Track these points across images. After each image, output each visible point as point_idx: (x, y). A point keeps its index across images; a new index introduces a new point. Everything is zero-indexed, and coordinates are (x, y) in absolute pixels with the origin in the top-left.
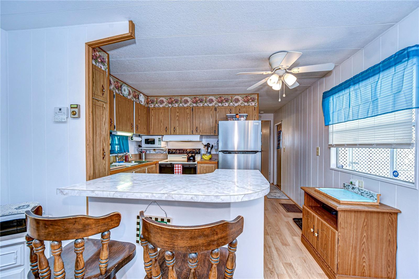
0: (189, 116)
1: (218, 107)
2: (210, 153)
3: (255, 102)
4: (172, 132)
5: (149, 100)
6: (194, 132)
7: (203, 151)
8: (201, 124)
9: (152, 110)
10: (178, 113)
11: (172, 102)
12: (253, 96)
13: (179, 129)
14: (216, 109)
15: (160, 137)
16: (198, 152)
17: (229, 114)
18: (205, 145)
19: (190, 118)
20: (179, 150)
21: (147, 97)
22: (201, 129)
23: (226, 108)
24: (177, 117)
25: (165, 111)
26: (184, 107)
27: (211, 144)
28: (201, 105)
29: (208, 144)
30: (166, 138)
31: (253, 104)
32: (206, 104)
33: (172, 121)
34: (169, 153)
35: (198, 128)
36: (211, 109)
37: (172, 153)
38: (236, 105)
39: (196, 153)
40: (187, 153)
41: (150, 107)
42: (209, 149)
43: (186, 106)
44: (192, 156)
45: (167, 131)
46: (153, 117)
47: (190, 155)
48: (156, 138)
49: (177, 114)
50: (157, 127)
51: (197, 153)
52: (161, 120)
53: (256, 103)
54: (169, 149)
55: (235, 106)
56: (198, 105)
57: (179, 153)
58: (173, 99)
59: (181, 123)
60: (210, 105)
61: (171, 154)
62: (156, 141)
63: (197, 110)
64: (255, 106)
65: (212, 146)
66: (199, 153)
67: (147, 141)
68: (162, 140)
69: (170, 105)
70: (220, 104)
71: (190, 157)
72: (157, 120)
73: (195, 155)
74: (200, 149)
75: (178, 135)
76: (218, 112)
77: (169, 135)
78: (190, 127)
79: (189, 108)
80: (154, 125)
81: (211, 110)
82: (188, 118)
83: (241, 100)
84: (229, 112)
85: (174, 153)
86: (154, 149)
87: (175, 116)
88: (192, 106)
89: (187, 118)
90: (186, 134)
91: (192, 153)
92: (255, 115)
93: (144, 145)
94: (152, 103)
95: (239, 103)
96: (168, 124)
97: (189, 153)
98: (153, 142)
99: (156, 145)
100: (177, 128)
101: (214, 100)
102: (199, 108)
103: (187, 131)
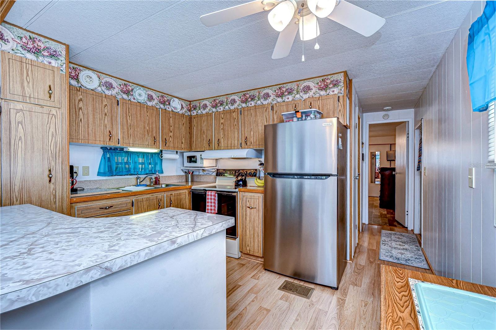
0: (236, 123)
1: (276, 104)
3: (339, 88)
4: (216, 146)
5: (192, 106)
8: (252, 133)
9: (194, 118)
10: (223, 119)
11: (216, 104)
12: (335, 77)
13: (224, 141)
19: (238, 124)
21: (189, 102)
22: (252, 140)
24: (222, 125)
25: (207, 118)
26: (230, 110)
28: (253, 104)
31: (336, 90)
32: (259, 102)
33: (216, 131)
34: (217, 174)
35: (248, 139)
38: (305, 96)
43: (233, 108)
44: (241, 180)
45: (210, 146)
46: (195, 128)
47: (239, 178)
48: (198, 155)
49: (222, 121)
50: (199, 140)
52: (204, 131)
53: (341, 90)
55: (303, 99)
56: (249, 104)
58: (218, 101)
59: (226, 133)
60: (265, 103)
62: (199, 159)
63: (246, 113)
64: (340, 95)
69: (214, 110)
70: (279, 99)
71: (239, 181)
72: (199, 132)
73: (245, 178)
75: (223, 149)
76: (276, 112)
77: (212, 150)
78: (238, 137)
79: (236, 110)
80: (196, 138)
81: (266, 111)
82: (236, 125)
83: (313, 88)
84: (292, 110)
87: (219, 124)
88: (240, 107)
89: (234, 125)
90: (233, 148)
91: (242, 176)
92: (340, 110)
93: (185, 164)
94: (195, 109)
95: (311, 93)
96: (212, 136)
97: (238, 175)
99: (199, 164)
100: (222, 140)
101: (270, 94)
102: (249, 109)
103: (234, 145)
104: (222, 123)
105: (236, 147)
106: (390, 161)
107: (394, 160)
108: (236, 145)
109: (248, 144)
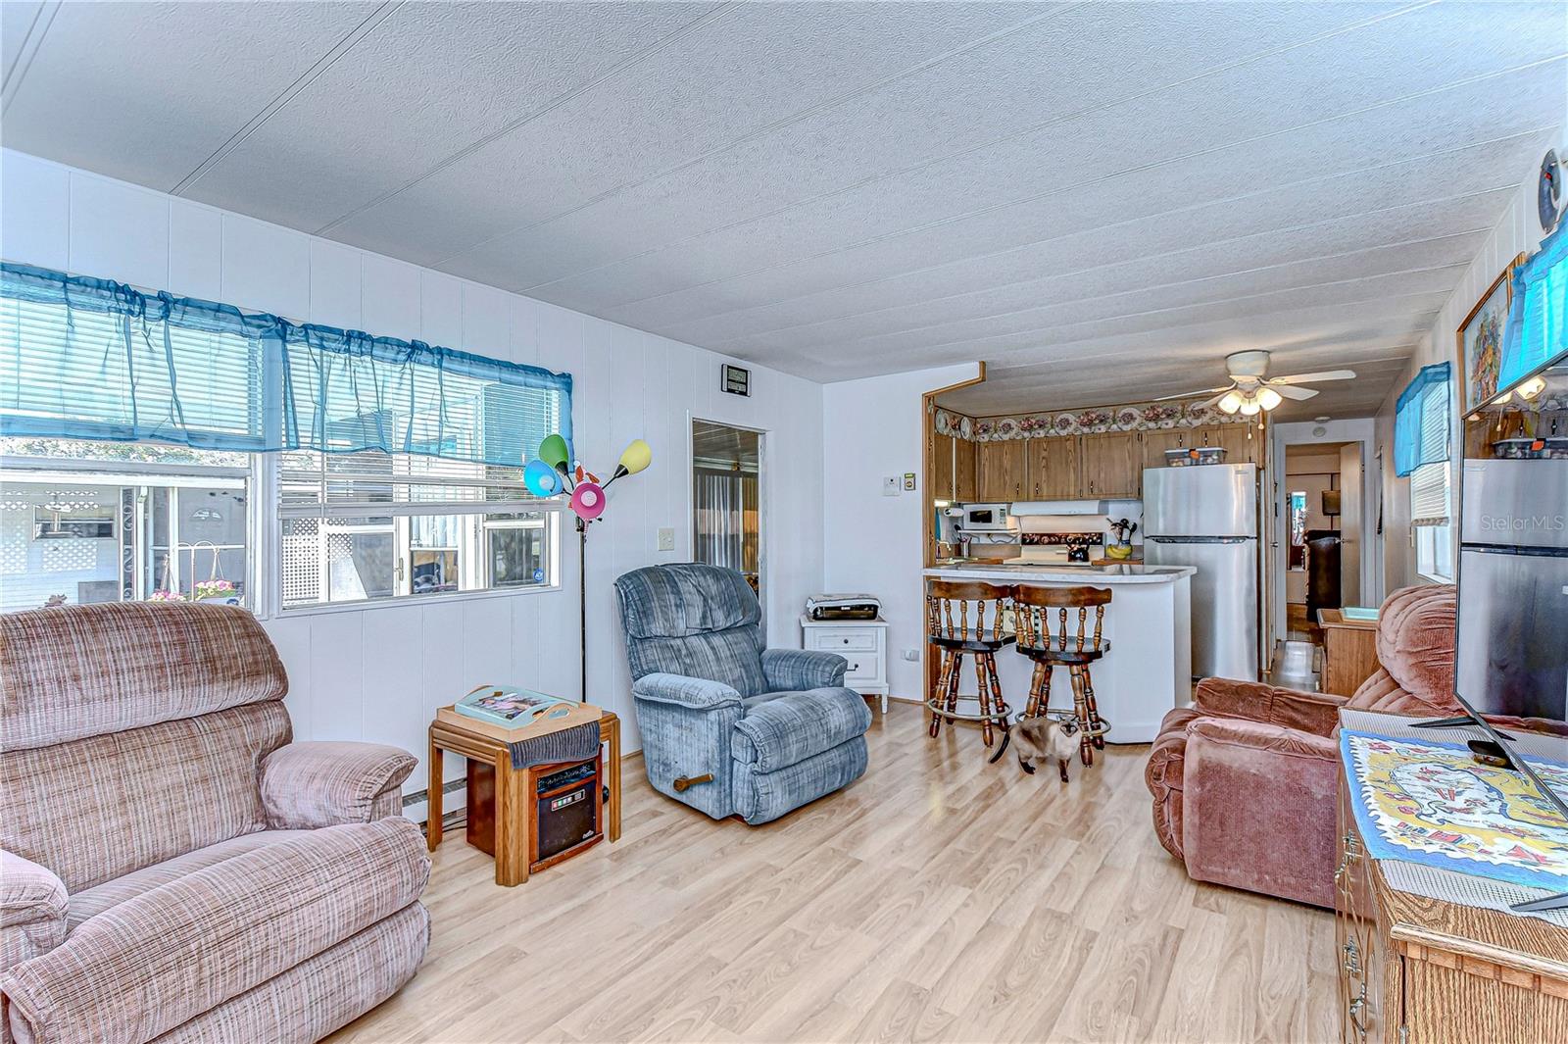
0: (1071, 458)
1: (1146, 431)
2: (1128, 542)
4: (1032, 495)
5: (979, 426)
6: (1085, 494)
7: (1111, 537)
8: (1102, 475)
10: (1046, 451)
11: (1031, 426)
13: (1048, 487)
14: (1140, 437)
15: (1004, 506)
16: (1098, 539)
17: (1178, 448)
18: (1115, 525)
19: (1076, 459)
20: (1049, 535)
21: (974, 419)
22: (1102, 485)
23: (1167, 434)
24: (1044, 461)
25: (1014, 448)
26: (1061, 437)
27: (1133, 519)
28: (1103, 429)
29: (1122, 521)
30: (1018, 509)
32: (1114, 427)
33: (1031, 471)
34: (1024, 542)
35: (1096, 484)
36: (1127, 438)
37: (1031, 543)
38: (1196, 423)
39: (1091, 543)
40: (1067, 543)
41: (982, 440)
42: (1126, 533)
43: (1065, 434)
44: (1079, 550)
45: (1021, 495)
46: (986, 464)
47: (1076, 547)
48: (995, 509)
49: (1044, 454)
50: (997, 484)
51: (1094, 543)
52: (1006, 470)
54: (1024, 535)
55: (1193, 427)
56: (1095, 429)
57: (1050, 543)
58: (1034, 421)
59: (1053, 474)
60: (1126, 428)
61: (1028, 544)
62: (996, 516)
63: (1091, 442)
65: (1135, 526)
66: (1100, 543)
67: (975, 517)
68: (1009, 514)
69: (1026, 434)
70: (1152, 425)
71: (1076, 552)
72: (996, 470)
73: (1088, 548)
74: (1101, 534)
75: (1046, 501)
76: (1147, 444)
77: (1024, 502)
78: (1076, 481)
79: (1071, 438)
80: (989, 479)
81: (1129, 441)
82: (1071, 462)
84: (1175, 443)
85: (1037, 543)
86: (989, 534)
87: (1038, 459)
88: (1079, 433)
89: (1068, 462)
90: (1065, 497)
91: (1080, 544)
93: (968, 526)
94: (985, 431)
96: (1022, 477)
97: (1074, 542)
98: (986, 517)
99: (996, 523)
100: (1044, 486)
101: (1135, 415)
102: (1097, 437)
103: (1069, 492)
104: (1043, 458)
105: (1071, 498)
106: (1332, 515)
107: (1339, 514)
108: (1072, 492)
109: (1096, 491)
